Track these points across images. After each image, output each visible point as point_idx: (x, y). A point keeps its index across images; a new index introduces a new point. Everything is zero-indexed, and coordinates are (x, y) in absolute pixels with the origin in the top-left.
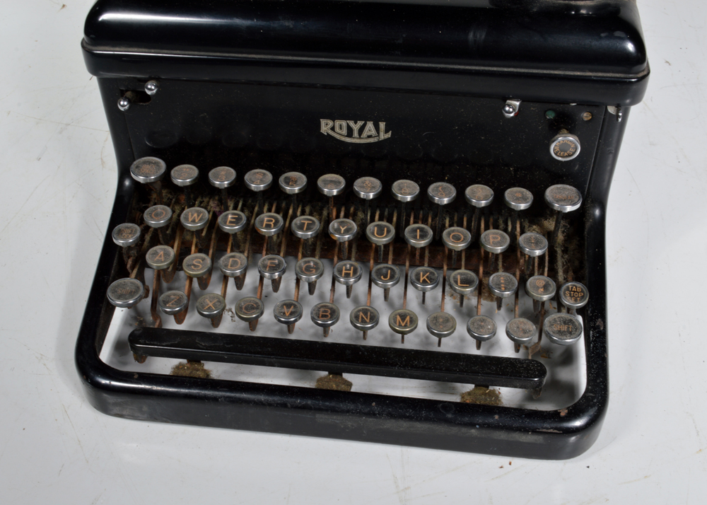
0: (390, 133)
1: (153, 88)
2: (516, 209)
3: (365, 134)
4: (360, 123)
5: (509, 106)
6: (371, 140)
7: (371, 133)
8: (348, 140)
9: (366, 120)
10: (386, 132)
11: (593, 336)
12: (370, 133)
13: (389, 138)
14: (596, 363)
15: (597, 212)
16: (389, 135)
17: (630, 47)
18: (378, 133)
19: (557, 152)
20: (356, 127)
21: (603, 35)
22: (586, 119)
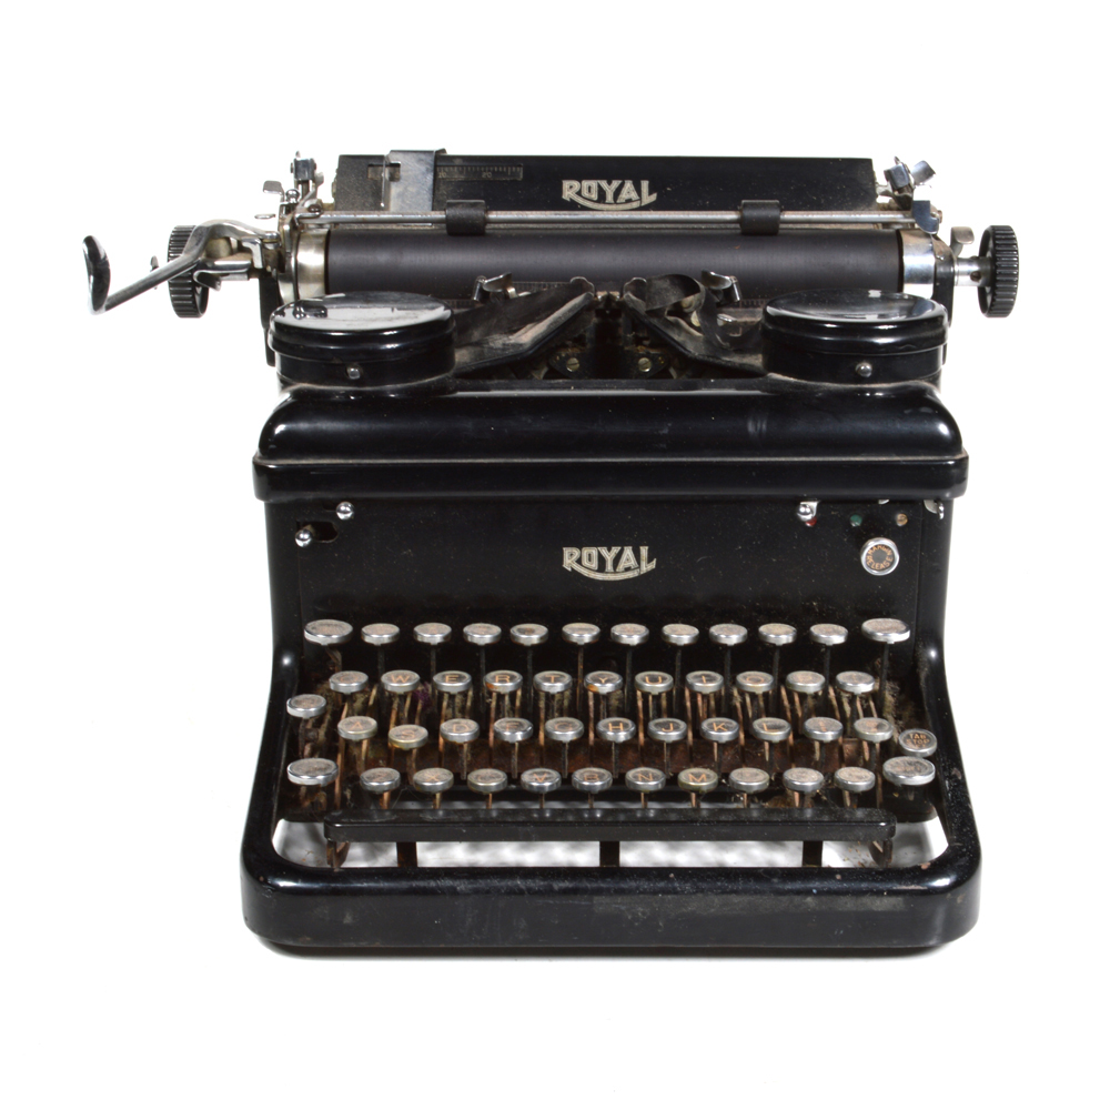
0: (654, 562)
1: (348, 509)
2: (827, 644)
3: (621, 566)
4: (615, 550)
5: (805, 506)
6: (630, 575)
7: (629, 563)
8: (599, 576)
9: (623, 544)
10: (650, 560)
11: (950, 785)
12: (627, 565)
13: (653, 571)
14: (958, 812)
15: (933, 654)
16: (653, 565)
17: (943, 429)
18: (639, 563)
19: (871, 564)
20: (609, 556)
21: (906, 412)
22: (900, 524)
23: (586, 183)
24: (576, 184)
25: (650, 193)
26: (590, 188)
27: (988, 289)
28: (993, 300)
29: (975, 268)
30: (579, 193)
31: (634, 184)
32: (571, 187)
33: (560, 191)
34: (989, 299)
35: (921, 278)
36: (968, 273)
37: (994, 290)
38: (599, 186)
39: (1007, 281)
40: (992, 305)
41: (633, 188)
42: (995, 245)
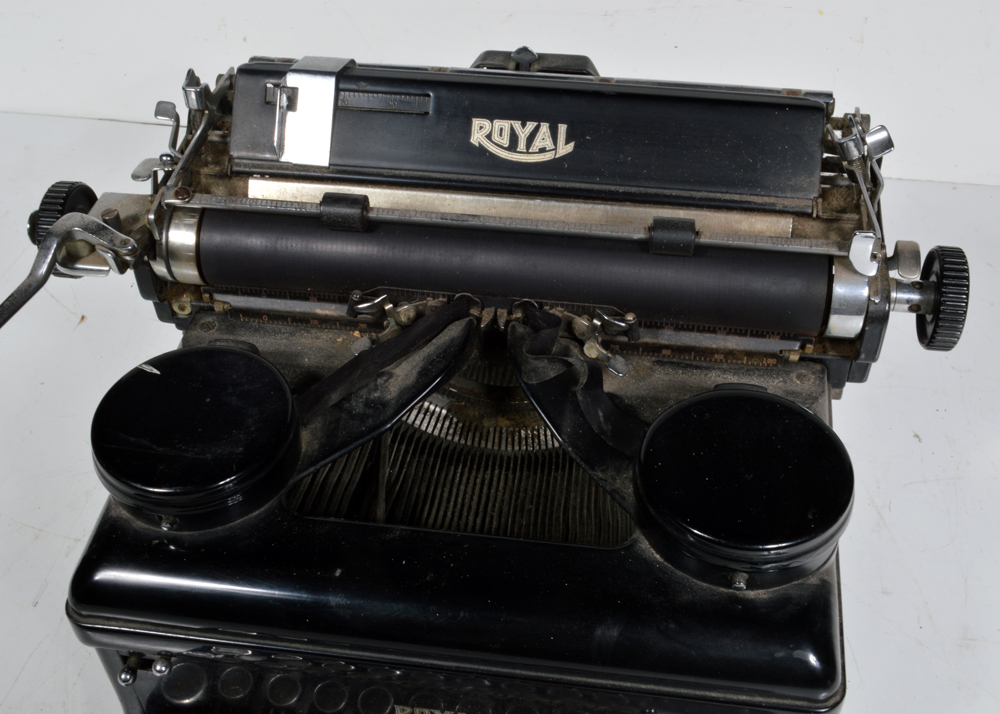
1: (164, 669)
23: (498, 123)
24: (486, 123)
25: (567, 142)
26: (501, 130)
27: (929, 318)
28: (934, 332)
29: (915, 297)
30: (489, 137)
31: (550, 127)
32: (481, 128)
33: (468, 132)
34: (930, 329)
35: (850, 308)
36: (908, 301)
37: (936, 319)
38: (512, 129)
39: (952, 321)
40: (933, 337)
41: (548, 133)
42: (943, 269)
